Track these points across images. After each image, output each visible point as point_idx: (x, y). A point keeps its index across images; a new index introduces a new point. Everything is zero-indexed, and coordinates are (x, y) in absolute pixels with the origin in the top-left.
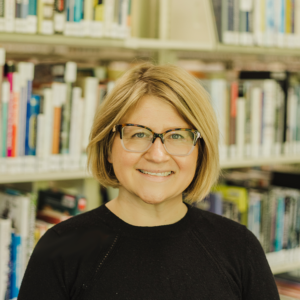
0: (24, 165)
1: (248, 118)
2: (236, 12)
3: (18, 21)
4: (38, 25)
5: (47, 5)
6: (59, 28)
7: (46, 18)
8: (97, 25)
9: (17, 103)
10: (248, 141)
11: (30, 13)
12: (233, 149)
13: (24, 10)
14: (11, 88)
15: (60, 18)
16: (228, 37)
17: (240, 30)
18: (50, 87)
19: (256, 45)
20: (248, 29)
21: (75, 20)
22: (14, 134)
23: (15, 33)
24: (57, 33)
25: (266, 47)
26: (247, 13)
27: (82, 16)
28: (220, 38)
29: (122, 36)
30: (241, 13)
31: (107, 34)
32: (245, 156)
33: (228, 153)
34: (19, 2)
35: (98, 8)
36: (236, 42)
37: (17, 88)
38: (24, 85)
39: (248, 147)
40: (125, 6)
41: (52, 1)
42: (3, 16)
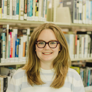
0: (15, 60)
1: (80, 46)
2: (77, 13)
3: (13, 16)
4: (19, 17)
6: (25, 18)
7: (22, 15)
8: (36, 17)
9: (12, 41)
10: (80, 53)
11: (17, 14)
12: (76, 55)
13: (15, 13)
14: (11, 37)
15: (26, 15)
16: (75, 21)
17: (78, 19)
18: (22, 37)
19: (83, 24)
20: (81, 19)
21: (30, 16)
22: (12, 50)
23: (12, 20)
24: (25, 20)
25: (86, 24)
26: (81, 14)
27: (32, 15)
28: (72, 22)
29: (44, 21)
30: (79, 13)
31: (39, 20)
32: (79, 58)
33: (74, 57)
34: (14, 10)
35: (37, 12)
36: (77, 23)
37: (13, 37)
38: (15, 35)
39: (80, 55)
40: (45, 12)
41: (23, 10)
42: (9, 15)
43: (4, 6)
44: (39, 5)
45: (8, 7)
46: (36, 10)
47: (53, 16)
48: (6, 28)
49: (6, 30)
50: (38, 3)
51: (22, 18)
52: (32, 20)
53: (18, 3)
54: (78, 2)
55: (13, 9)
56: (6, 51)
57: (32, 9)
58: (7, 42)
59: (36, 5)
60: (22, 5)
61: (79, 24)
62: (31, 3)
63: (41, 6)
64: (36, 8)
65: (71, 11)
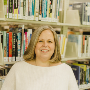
1: (87, 46)
2: (86, 16)
3: (29, 17)
4: (34, 18)
5: (37, 12)
6: (40, 19)
7: (37, 16)
8: (50, 18)
9: (27, 40)
10: (87, 52)
11: (32, 15)
12: (83, 54)
13: (31, 13)
14: (26, 36)
15: (40, 16)
16: (84, 23)
17: (87, 21)
20: (89, 21)
21: (44, 17)
23: (28, 20)
24: (39, 20)
26: (89, 16)
27: (46, 16)
28: (81, 23)
29: (56, 22)
30: (87, 16)
31: (53, 21)
32: (86, 56)
33: (82, 55)
34: (29, 11)
35: (50, 14)
36: (86, 24)
37: (27, 36)
38: (30, 35)
39: (87, 54)
40: (58, 13)
41: (38, 11)
42: (25, 15)
43: (20, 7)
44: (52, 7)
45: (24, 8)
46: (50, 11)
47: (63, 18)
48: (22, 28)
49: (22, 30)
50: (51, 5)
51: (37, 19)
52: (46, 21)
53: (33, 4)
54: (87, 6)
55: (28, 9)
56: (21, 50)
57: (47, 10)
58: (23, 41)
59: (50, 7)
60: (37, 7)
61: (87, 25)
62: (46, 5)
63: (55, 8)
65: (80, 13)
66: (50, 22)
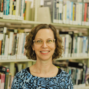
2: (57, 13)
6: (1, 16)
8: (13, 16)
15: (2, 13)
16: (55, 21)
17: (58, 19)
19: (63, 24)
20: (61, 19)
21: (6, 14)
25: (66, 24)
26: (61, 14)
27: (9, 13)
29: (21, 19)
30: (59, 13)
31: (16, 19)
35: (14, 11)
36: (57, 22)
44: (16, 4)
46: (13, 9)
50: (15, 2)
52: (9, 18)
54: (58, 3)
57: (9, 7)
59: (13, 4)
61: (58, 24)
62: (8, 2)
63: (19, 5)
64: (13, 7)
65: (51, 11)
66: (13, 20)
